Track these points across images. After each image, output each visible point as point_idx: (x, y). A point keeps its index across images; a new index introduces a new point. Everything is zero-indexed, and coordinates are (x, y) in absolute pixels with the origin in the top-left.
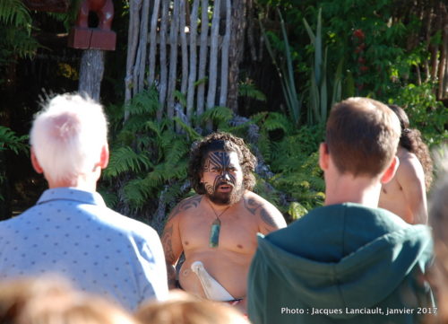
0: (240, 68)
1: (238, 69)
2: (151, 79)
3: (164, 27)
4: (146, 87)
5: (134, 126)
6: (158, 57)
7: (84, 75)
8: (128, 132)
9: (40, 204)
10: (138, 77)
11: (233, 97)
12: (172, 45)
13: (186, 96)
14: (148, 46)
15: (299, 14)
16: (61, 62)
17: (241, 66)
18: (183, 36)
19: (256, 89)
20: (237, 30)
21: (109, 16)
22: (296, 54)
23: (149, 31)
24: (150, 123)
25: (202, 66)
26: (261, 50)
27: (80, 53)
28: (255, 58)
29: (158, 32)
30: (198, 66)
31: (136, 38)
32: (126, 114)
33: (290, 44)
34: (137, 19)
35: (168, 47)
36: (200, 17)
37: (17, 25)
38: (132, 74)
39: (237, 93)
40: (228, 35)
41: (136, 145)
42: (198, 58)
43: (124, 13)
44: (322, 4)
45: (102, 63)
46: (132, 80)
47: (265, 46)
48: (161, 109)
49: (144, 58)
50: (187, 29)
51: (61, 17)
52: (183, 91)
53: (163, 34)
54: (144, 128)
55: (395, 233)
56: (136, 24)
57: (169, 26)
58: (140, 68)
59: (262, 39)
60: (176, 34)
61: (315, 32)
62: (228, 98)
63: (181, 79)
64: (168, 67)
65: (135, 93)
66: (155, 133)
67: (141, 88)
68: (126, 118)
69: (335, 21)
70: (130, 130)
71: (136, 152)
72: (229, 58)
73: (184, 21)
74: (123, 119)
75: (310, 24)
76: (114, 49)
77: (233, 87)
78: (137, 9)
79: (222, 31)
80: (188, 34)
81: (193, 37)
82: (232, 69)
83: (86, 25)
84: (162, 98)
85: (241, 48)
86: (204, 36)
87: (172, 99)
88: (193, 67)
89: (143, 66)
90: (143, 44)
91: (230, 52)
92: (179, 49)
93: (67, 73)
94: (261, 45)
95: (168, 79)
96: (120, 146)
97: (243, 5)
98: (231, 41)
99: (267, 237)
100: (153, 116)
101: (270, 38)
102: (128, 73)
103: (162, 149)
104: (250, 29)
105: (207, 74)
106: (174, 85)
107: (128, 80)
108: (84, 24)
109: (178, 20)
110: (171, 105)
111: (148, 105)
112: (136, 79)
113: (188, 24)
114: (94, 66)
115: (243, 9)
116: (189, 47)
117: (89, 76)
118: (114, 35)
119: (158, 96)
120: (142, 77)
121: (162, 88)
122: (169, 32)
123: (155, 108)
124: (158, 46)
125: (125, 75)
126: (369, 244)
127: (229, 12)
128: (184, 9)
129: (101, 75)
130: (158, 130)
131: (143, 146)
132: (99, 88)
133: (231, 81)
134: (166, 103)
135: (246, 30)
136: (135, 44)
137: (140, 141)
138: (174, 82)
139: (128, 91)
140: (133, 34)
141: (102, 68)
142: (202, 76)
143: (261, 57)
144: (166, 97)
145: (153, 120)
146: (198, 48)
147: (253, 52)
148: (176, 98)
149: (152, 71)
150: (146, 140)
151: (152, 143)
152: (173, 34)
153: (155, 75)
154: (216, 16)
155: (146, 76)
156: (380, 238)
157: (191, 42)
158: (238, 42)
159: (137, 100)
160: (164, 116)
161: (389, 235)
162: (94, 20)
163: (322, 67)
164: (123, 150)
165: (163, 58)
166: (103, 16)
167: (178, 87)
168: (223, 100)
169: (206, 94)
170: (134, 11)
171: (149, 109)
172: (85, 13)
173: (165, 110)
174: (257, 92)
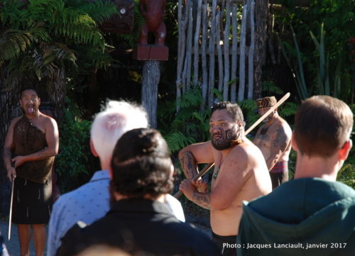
0: (262, 70)
1: (261, 71)
2: (196, 81)
3: (204, 41)
4: (192, 87)
5: (184, 116)
6: (200, 64)
7: (145, 80)
8: (180, 121)
9: (93, 181)
10: (186, 79)
11: (258, 92)
12: (211, 55)
13: (222, 93)
14: (193, 56)
15: (307, 28)
16: (130, 70)
17: (263, 68)
18: (219, 48)
19: (276, 86)
20: (260, 42)
21: (163, 35)
22: (305, 58)
23: (193, 45)
24: (195, 114)
25: (234, 69)
26: (279, 56)
27: (142, 63)
28: (275, 62)
29: (200, 45)
30: (230, 69)
31: (183, 51)
32: (178, 108)
33: (301, 50)
34: (184, 37)
35: (208, 56)
36: (231, 32)
37: (94, 45)
38: (181, 77)
39: (261, 89)
40: (252, 46)
41: (186, 130)
42: (231, 64)
43: (174, 33)
44: (324, 20)
45: (158, 70)
46: (181, 82)
47: (282, 53)
48: (203, 103)
49: (190, 66)
50: (221, 43)
51: (128, 37)
52: (220, 89)
53: (203, 47)
54: (191, 118)
55: (344, 200)
56: (183, 40)
57: (208, 40)
58: (186, 73)
59: (280, 48)
60: (213, 47)
61: (319, 41)
62: (254, 93)
63: (218, 79)
64: (208, 72)
65: (184, 91)
66: (200, 121)
67: (188, 88)
68: (177, 111)
69: (335, 31)
70: (181, 119)
71: (186, 135)
72: (254, 63)
73: (219, 37)
74: (175, 112)
75: (316, 35)
76: (167, 59)
77: (257, 85)
78: (183, 28)
79: (248, 43)
80: (222, 46)
81: (226, 48)
82: (257, 71)
83: (146, 43)
84: (204, 95)
85: (264, 55)
86: (234, 48)
87: (212, 95)
88: (227, 71)
89: (189, 71)
90: (189, 54)
91: (255, 58)
92: (216, 57)
93: (135, 78)
94: (279, 52)
95: (208, 80)
96: (174, 132)
97: (264, 23)
98: (255, 50)
99: (249, 205)
100: (197, 109)
101: (285, 46)
102: (179, 77)
103: (205, 133)
104: (270, 40)
105: (238, 75)
106: (213, 85)
107: (178, 82)
108: (144, 42)
109: (215, 36)
110: (211, 99)
111: (193, 100)
112: (184, 81)
113: (222, 39)
114: (153, 73)
115: (264, 26)
116: (223, 56)
117: (149, 81)
118: (167, 49)
119: (201, 93)
120: (189, 80)
121: (204, 87)
122: (208, 45)
123: (199, 103)
124: (200, 56)
125: (176, 79)
126: (324, 209)
127: (253, 28)
128: (219, 27)
129: (158, 79)
130: (201, 119)
131: (191, 131)
132: (157, 89)
133: (256, 80)
134: (207, 98)
135: (267, 41)
136: (183, 55)
137: (188, 127)
138: (213, 83)
139: (178, 91)
140: (181, 48)
141: (158, 74)
142: (234, 77)
143: (279, 61)
144: (207, 94)
145: (198, 111)
146: (230, 56)
147: (273, 57)
148: (215, 94)
149: (196, 75)
150: (192, 126)
151: (197, 129)
152: (211, 46)
153: (199, 78)
154: (243, 32)
155: (192, 79)
156: (332, 205)
157: (225, 51)
158: (261, 51)
159: (186, 97)
160: (206, 108)
161: (339, 202)
162: (152, 39)
163: (325, 67)
164: (175, 134)
165: (204, 64)
166: (158, 35)
167: (216, 86)
168: (250, 94)
169: (237, 91)
170: (182, 31)
171: (194, 103)
172: (144, 34)
173: (207, 104)
174: (276, 88)
